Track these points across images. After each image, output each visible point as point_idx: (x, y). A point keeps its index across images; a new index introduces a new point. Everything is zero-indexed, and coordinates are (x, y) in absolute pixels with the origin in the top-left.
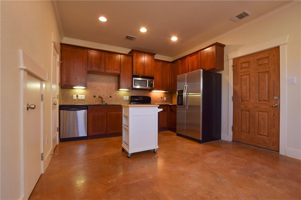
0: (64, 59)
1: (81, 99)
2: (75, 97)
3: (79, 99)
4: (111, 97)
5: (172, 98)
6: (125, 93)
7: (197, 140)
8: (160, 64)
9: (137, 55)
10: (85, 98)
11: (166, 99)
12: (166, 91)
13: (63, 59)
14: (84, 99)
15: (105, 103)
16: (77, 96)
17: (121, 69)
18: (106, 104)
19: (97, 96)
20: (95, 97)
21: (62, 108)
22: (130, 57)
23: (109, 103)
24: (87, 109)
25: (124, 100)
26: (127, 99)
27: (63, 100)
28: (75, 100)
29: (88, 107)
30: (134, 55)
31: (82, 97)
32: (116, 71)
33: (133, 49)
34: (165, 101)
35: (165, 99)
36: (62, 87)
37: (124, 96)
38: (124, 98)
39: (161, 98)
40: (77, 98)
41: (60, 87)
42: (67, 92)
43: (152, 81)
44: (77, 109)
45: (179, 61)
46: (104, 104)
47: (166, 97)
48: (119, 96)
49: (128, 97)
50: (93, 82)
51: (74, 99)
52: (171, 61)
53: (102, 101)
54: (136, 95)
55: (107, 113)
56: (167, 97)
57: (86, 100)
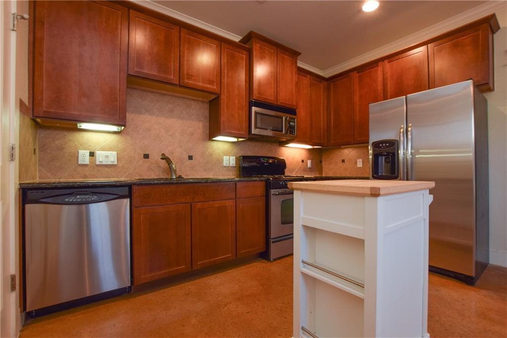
0: (46, 26)
1: (104, 163)
2: (84, 157)
3: (98, 163)
4: (190, 158)
5: (321, 162)
6: (226, 147)
7: (452, 275)
8: (306, 80)
9: (261, 48)
10: (118, 159)
11: (312, 163)
12: (313, 145)
13: (43, 23)
14: (116, 163)
15: (178, 176)
16: (92, 154)
17: (222, 80)
18: (180, 177)
19: (156, 156)
20: (146, 156)
21: (30, 195)
22: (245, 52)
23: (187, 175)
24: (130, 196)
25: (225, 167)
26: (231, 165)
27: (41, 165)
28: (87, 165)
29: (134, 188)
30: (254, 47)
31: (107, 157)
32: (208, 86)
33: (254, 30)
34: (309, 168)
35: (309, 163)
36: (38, 120)
37: (225, 157)
38: (225, 159)
39: (303, 161)
40: (93, 162)
41: (28, 121)
42: (57, 142)
43: (293, 119)
44: (95, 198)
45: (355, 75)
46: (174, 177)
47: (310, 161)
48: (211, 155)
49: (234, 157)
50: (141, 113)
51: (80, 162)
52: (327, 76)
53: (170, 170)
54: (252, 155)
55: (191, 205)
56: (312, 160)
57: (120, 165)
